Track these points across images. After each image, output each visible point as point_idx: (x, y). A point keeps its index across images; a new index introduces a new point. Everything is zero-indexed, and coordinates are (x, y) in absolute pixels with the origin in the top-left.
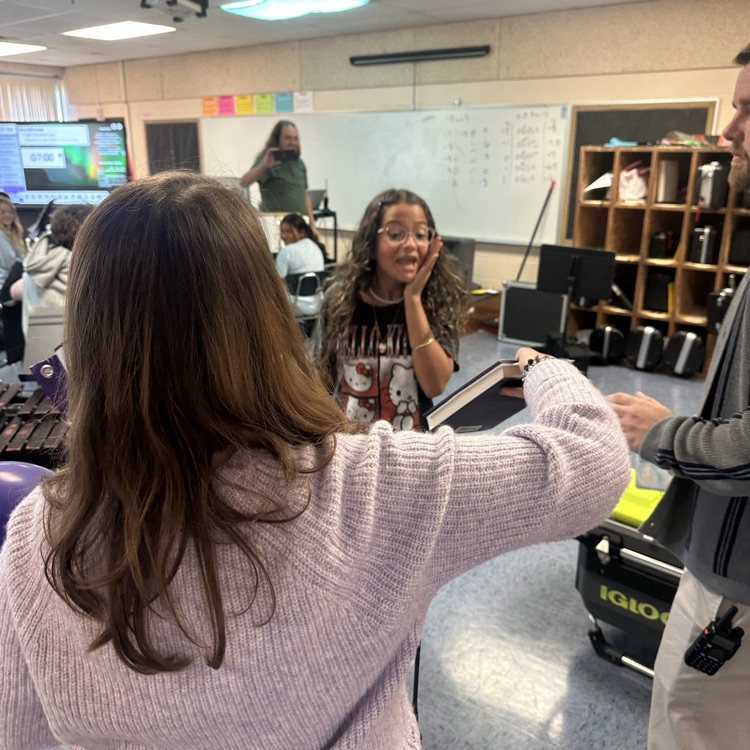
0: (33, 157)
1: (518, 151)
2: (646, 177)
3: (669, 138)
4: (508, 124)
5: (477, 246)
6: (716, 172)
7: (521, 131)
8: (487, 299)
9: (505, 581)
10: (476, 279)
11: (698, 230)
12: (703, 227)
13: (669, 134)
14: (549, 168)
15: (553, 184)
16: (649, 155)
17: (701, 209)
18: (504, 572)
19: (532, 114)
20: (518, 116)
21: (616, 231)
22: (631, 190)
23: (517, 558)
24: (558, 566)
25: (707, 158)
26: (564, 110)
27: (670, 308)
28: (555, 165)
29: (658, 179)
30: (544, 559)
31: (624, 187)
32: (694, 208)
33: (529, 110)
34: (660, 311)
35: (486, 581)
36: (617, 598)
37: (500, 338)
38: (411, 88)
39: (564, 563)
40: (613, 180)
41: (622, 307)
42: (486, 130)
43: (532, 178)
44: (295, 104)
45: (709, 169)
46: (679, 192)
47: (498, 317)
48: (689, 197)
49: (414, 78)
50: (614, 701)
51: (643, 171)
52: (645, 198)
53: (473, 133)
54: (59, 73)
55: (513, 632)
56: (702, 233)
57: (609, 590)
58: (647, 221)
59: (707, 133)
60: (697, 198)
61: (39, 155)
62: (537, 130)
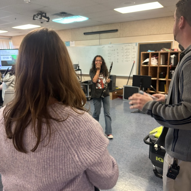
0: (4, 58)
1: (126, 54)
2: (157, 59)
3: (162, 50)
4: (123, 48)
5: (117, 77)
6: (174, 57)
7: (126, 49)
8: (119, 90)
9: (130, 158)
10: (116, 85)
11: (171, 71)
12: (172, 70)
13: (162, 49)
14: (133, 58)
15: (134, 62)
16: (158, 54)
17: (171, 66)
18: (130, 156)
19: (129, 45)
20: (125, 46)
21: (151, 72)
22: (154, 62)
23: (133, 152)
24: (143, 154)
25: (172, 54)
26: (136, 44)
27: (165, 91)
28: (135, 57)
29: (160, 59)
30: (140, 153)
31: (152, 61)
32: (170, 66)
33: (128, 44)
34: (163, 91)
35: (125, 159)
36: (160, 159)
37: (123, 99)
38: (99, 40)
39: (145, 153)
40: (149, 60)
41: (153, 91)
42: (117, 49)
43: (129, 60)
44: (70, 44)
45: (173, 56)
46: (166, 62)
47: (122, 94)
48: (168, 63)
49: (100, 37)
50: (161, 188)
51: (156, 58)
52: (157, 64)
53: (114, 50)
54: (10, 38)
55: (133, 171)
56: (172, 72)
57: (158, 158)
58: (158, 69)
59: (171, 48)
60: (170, 63)
61: (5, 57)
62: (130, 49)
